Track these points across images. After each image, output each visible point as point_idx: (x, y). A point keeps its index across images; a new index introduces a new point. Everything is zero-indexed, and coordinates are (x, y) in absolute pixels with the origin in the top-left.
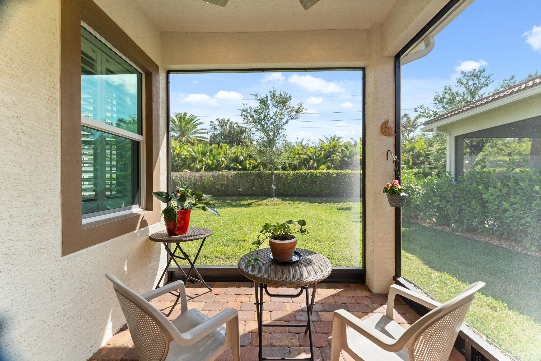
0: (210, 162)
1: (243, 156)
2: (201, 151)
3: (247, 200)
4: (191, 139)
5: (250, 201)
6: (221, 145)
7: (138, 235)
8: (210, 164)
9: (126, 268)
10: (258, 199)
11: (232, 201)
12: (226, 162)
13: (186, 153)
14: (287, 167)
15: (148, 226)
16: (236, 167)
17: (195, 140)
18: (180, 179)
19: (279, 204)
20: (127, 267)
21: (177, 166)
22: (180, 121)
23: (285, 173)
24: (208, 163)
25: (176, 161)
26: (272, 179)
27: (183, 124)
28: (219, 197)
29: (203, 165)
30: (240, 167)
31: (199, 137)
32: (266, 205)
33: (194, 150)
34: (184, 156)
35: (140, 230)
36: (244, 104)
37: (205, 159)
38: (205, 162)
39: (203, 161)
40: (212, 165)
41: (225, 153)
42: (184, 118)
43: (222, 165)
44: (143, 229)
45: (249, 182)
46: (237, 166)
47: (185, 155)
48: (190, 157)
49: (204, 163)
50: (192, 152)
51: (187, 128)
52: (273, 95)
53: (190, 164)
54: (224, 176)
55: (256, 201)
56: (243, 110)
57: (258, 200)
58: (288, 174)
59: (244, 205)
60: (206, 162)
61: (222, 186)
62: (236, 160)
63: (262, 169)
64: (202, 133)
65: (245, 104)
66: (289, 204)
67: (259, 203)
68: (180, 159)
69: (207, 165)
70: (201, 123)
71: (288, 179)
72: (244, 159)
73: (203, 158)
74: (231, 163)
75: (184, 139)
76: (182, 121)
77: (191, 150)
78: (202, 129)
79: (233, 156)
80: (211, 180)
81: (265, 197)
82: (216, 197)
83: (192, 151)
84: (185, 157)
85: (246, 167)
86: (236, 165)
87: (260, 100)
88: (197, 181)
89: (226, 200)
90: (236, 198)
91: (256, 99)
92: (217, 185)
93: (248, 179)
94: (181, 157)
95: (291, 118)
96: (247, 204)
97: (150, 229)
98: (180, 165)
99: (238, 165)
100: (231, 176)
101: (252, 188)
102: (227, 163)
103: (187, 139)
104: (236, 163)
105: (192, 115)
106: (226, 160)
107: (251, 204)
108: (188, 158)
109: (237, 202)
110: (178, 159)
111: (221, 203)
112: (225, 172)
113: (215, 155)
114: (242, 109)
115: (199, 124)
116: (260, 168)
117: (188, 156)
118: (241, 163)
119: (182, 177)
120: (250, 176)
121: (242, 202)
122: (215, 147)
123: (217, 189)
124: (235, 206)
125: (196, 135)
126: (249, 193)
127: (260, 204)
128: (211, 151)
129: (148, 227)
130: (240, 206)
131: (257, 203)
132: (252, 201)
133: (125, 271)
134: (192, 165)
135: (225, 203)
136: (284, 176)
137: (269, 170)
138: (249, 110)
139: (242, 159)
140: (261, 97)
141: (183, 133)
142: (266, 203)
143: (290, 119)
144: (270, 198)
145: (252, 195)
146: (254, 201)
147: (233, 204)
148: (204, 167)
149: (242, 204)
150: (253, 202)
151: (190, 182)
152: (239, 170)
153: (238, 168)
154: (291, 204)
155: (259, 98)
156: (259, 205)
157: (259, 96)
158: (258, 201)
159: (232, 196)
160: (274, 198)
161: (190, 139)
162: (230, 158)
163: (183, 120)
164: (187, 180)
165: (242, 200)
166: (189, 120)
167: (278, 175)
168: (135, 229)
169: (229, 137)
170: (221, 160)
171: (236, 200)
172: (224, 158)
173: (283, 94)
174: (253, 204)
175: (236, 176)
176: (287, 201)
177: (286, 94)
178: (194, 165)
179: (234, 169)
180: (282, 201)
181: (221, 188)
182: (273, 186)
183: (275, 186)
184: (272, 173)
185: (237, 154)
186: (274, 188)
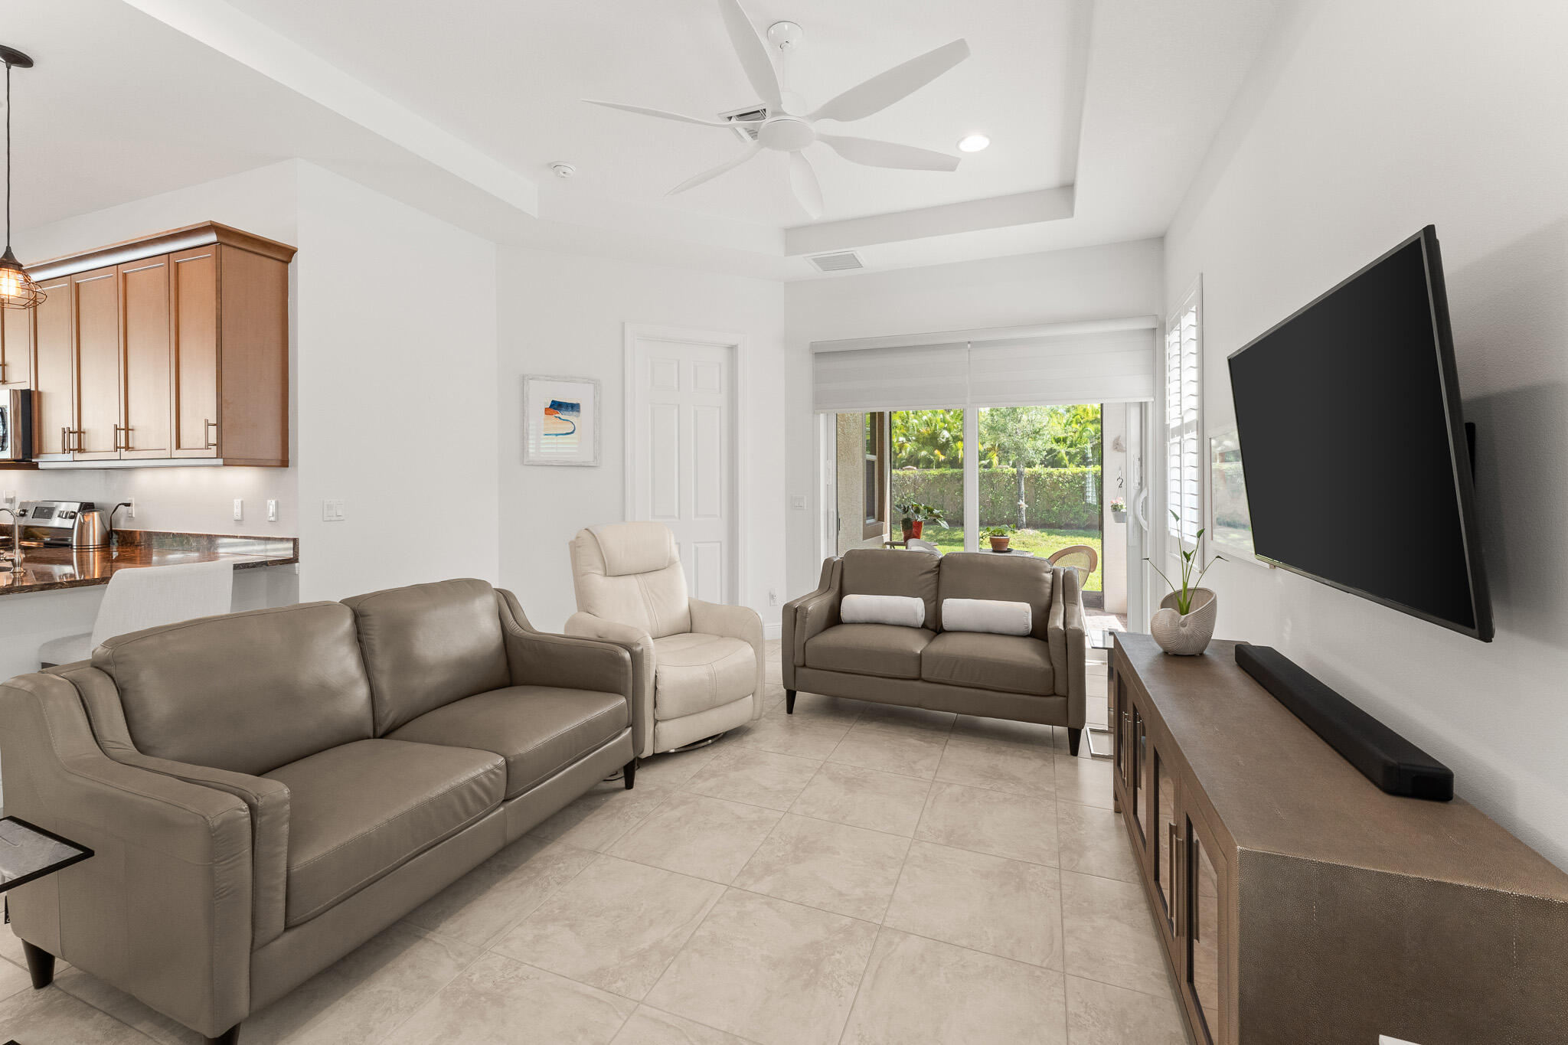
1: (950, 432)
12: (909, 446)
16: (932, 458)
23: (1052, 475)
26: (1020, 488)
30: (942, 458)
43: (901, 452)
46: (935, 456)
54: (910, 481)
58: (1059, 476)
62: (932, 440)
63: (995, 460)
71: (1058, 486)
72: (951, 438)
74: (920, 449)
79: (926, 430)
85: (956, 458)
86: (932, 454)
99: (937, 452)
100: (923, 481)
102: (910, 450)
104: (932, 449)
106: (908, 440)
112: (911, 472)
116: (990, 459)
118: (944, 447)
136: (1049, 481)
137: (1014, 466)
139: (948, 439)
152: (939, 465)
153: (938, 461)
160: (1026, 530)
162: (918, 436)
167: (1036, 477)
170: (898, 442)
179: (928, 463)
182: (1022, 503)
183: (1026, 503)
184: (1020, 474)
185: (936, 425)
186: (1024, 509)
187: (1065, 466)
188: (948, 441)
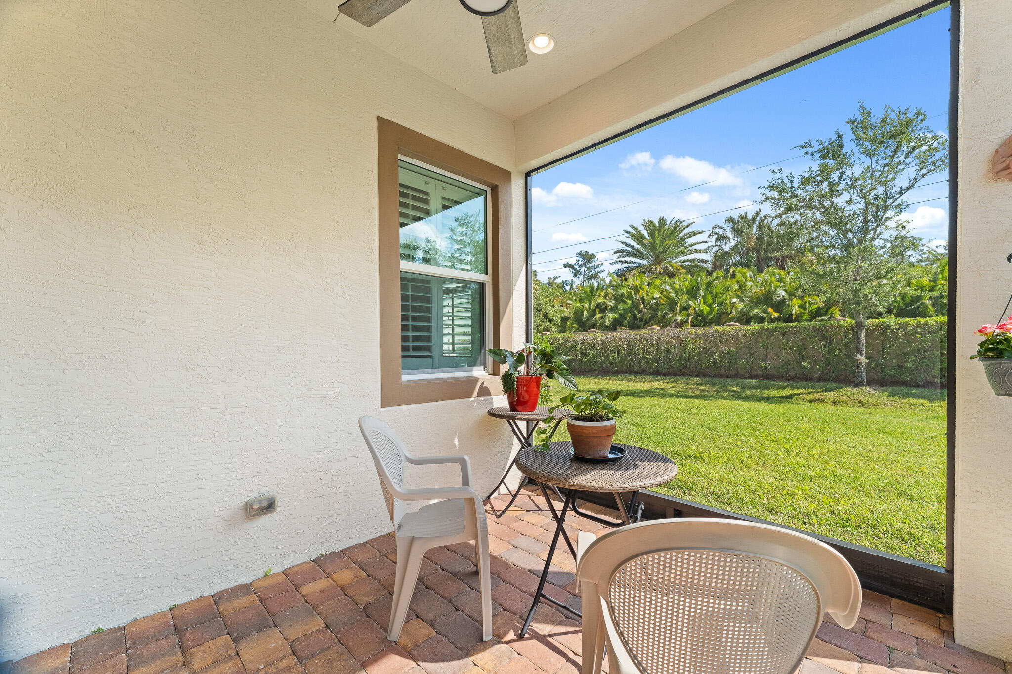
0: (706, 309)
1: (786, 291)
2: (687, 288)
3: (783, 388)
4: (672, 267)
5: (788, 392)
6: (731, 272)
7: (475, 405)
8: (705, 313)
9: (456, 442)
10: (813, 387)
11: (744, 387)
12: (740, 306)
13: (657, 295)
14: (927, 307)
15: (491, 395)
16: (765, 315)
17: (679, 268)
18: (641, 342)
19: (878, 405)
20: (458, 441)
21: (641, 320)
22: (652, 235)
23: (906, 325)
24: (702, 311)
25: (640, 311)
26: (859, 341)
27: (658, 241)
28: (715, 379)
29: (688, 315)
30: (776, 315)
31: (688, 261)
32: (834, 403)
33: (673, 288)
34: (654, 301)
35: (478, 398)
36: (774, 172)
37: (695, 304)
38: (694, 309)
39: (691, 307)
40: (709, 313)
41: (742, 287)
42: (660, 229)
43: (731, 312)
44: (482, 399)
45: (791, 349)
46: (768, 313)
47: (656, 299)
48: (666, 302)
49: (691, 311)
50: (670, 293)
51: (665, 247)
52: (859, 126)
53: (664, 315)
54: (729, 336)
55: (807, 391)
56: (769, 186)
57: (812, 390)
58: (918, 325)
59: (769, 400)
60: (697, 309)
61: (724, 356)
62: (767, 299)
63: (837, 315)
64: (697, 251)
65: (776, 171)
66: (913, 407)
67: (815, 396)
68: (648, 307)
69: (698, 314)
70: (695, 234)
71: (916, 339)
72: (787, 296)
73: (690, 302)
74: (752, 308)
75: (659, 269)
76: (657, 235)
77: (667, 287)
78: (697, 244)
79: (761, 291)
80: (699, 345)
81: (834, 385)
82: (710, 379)
83: (671, 290)
84: (657, 302)
85: (791, 314)
86: (765, 311)
87: (819, 151)
88: (671, 347)
89: (728, 384)
90: (754, 382)
91: (807, 153)
92: (713, 353)
93: (788, 341)
94: (649, 304)
95: (929, 172)
96: (779, 397)
97: (494, 400)
98: (647, 317)
99: (770, 310)
100: (744, 335)
101: (799, 362)
102: (742, 309)
103: (665, 269)
104: (766, 307)
105: (674, 221)
106: (741, 300)
107: (790, 397)
108: (662, 304)
109: (754, 391)
110: (645, 308)
111: (718, 391)
112: (731, 327)
113: (716, 293)
114: (767, 184)
115: (690, 237)
116: (831, 313)
117: (661, 301)
118: (779, 306)
119: (644, 339)
120: (795, 333)
121: (767, 393)
122: (717, 278)
123: (713, 363)
124: (746, 399)
125: (683, 258)
126: (792, 373)
127: (817, 400)
128: (709, 285)
129: (492, 397)
130: (760, 399)
131: (807, 397)
132: (796, 391)
133: (455, 444)
134: (668, 316)
135: (727, 390)
136: (901, 333)
137: (854, 317)
138: (786, 181)
139: (784, 297)
140: (822, 144)
141: (658, 257)
142: (835, 399)
143: (923, 176)
144: (849, 388)
145: (799, 378)
146: (800, 391)
147: (743, 395)
148: (690, 319)
149: (766, 396)
150: (797, 395)
151: (658, 348)
152: (772, 321)
153: (770, 318)
154: (920, 408)
155: (817, 147)
156: (811, 401)
157: (814, 143)
158: (810, 393)
159: (746, 378)
160: (864, 388)
161: (670, 268)
162: (752, 297)
163: (658, 233)
164: (653, 345)
165: (767, 388)
166: (669, 231)
167: (883, 329)
168: (471, 397)
169: (758, 252)
170: (730, 303)
171: (754, 387)
172: (738, 297)
173: (893, 116)
174: (795, 398)
175: (756, 335)
176: (909, 397)
177: (903, 110)
178: (672, 316)
179: (761, 320)
180: (889, 396)
181: (721, 361)
182: (862, 359)
183: (867, 358)
184: (860, 326)
185: (770, 285)
186: (864, 364)
187: (931, 316)
188: (784, 298)
